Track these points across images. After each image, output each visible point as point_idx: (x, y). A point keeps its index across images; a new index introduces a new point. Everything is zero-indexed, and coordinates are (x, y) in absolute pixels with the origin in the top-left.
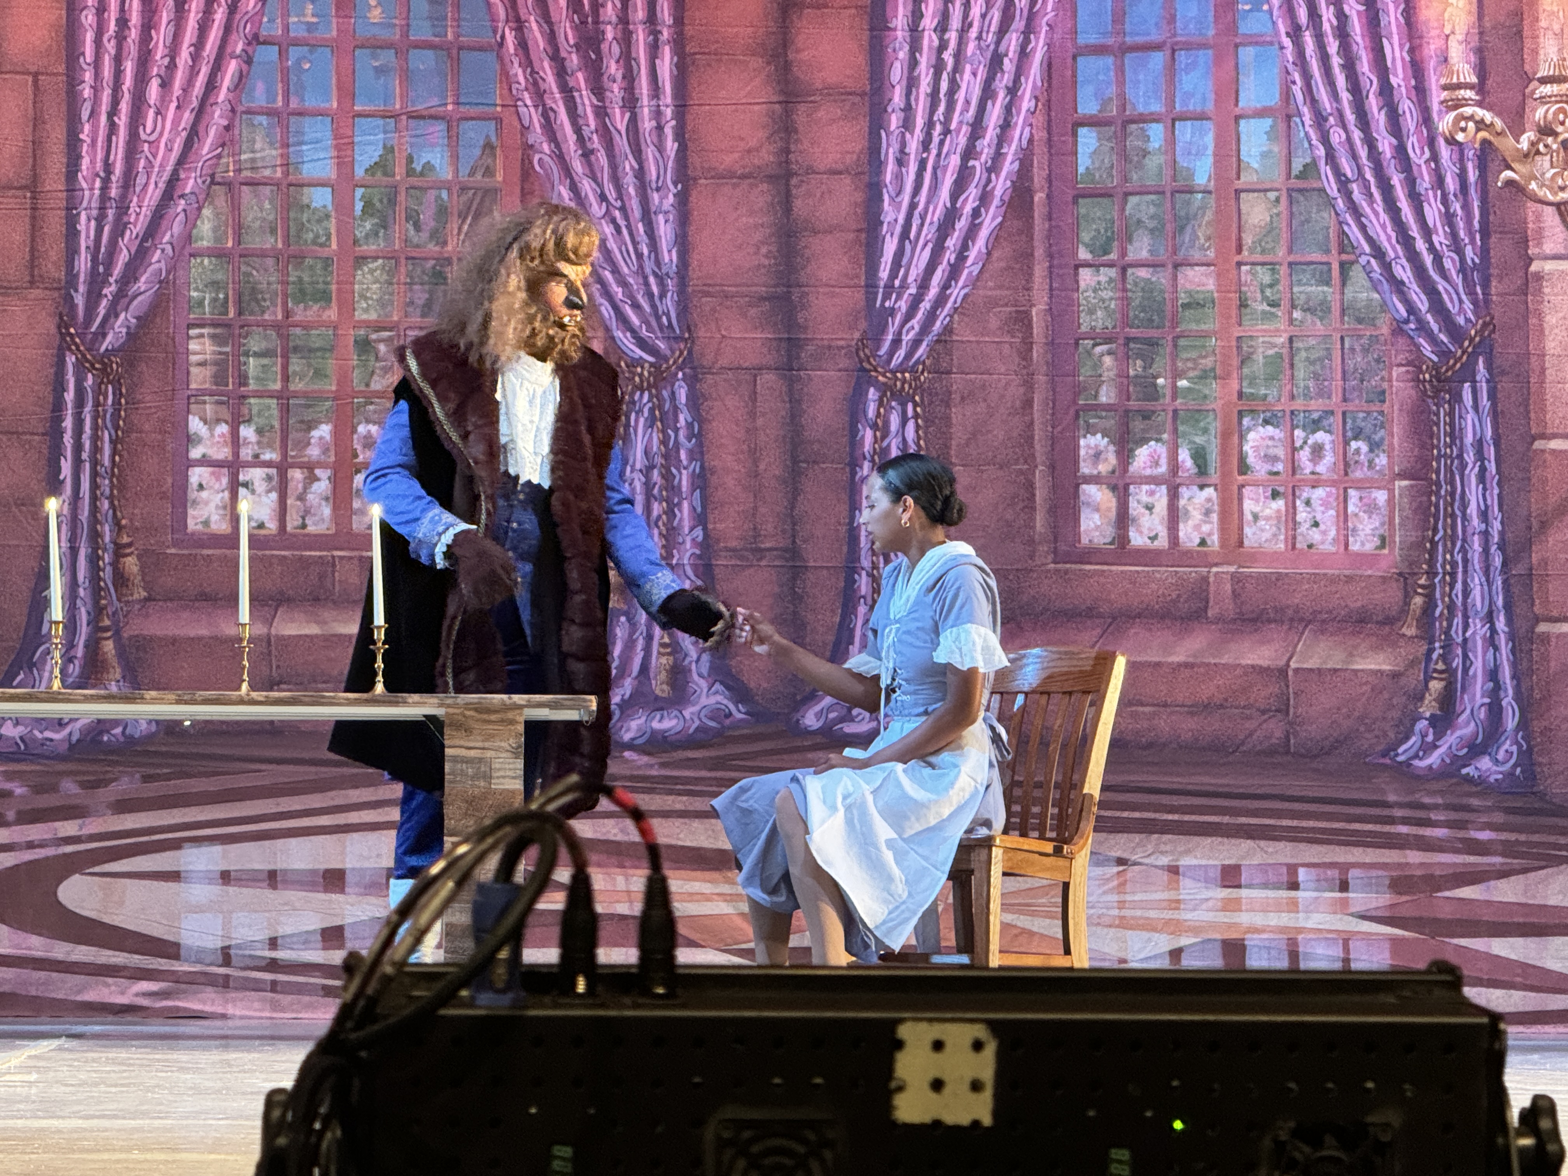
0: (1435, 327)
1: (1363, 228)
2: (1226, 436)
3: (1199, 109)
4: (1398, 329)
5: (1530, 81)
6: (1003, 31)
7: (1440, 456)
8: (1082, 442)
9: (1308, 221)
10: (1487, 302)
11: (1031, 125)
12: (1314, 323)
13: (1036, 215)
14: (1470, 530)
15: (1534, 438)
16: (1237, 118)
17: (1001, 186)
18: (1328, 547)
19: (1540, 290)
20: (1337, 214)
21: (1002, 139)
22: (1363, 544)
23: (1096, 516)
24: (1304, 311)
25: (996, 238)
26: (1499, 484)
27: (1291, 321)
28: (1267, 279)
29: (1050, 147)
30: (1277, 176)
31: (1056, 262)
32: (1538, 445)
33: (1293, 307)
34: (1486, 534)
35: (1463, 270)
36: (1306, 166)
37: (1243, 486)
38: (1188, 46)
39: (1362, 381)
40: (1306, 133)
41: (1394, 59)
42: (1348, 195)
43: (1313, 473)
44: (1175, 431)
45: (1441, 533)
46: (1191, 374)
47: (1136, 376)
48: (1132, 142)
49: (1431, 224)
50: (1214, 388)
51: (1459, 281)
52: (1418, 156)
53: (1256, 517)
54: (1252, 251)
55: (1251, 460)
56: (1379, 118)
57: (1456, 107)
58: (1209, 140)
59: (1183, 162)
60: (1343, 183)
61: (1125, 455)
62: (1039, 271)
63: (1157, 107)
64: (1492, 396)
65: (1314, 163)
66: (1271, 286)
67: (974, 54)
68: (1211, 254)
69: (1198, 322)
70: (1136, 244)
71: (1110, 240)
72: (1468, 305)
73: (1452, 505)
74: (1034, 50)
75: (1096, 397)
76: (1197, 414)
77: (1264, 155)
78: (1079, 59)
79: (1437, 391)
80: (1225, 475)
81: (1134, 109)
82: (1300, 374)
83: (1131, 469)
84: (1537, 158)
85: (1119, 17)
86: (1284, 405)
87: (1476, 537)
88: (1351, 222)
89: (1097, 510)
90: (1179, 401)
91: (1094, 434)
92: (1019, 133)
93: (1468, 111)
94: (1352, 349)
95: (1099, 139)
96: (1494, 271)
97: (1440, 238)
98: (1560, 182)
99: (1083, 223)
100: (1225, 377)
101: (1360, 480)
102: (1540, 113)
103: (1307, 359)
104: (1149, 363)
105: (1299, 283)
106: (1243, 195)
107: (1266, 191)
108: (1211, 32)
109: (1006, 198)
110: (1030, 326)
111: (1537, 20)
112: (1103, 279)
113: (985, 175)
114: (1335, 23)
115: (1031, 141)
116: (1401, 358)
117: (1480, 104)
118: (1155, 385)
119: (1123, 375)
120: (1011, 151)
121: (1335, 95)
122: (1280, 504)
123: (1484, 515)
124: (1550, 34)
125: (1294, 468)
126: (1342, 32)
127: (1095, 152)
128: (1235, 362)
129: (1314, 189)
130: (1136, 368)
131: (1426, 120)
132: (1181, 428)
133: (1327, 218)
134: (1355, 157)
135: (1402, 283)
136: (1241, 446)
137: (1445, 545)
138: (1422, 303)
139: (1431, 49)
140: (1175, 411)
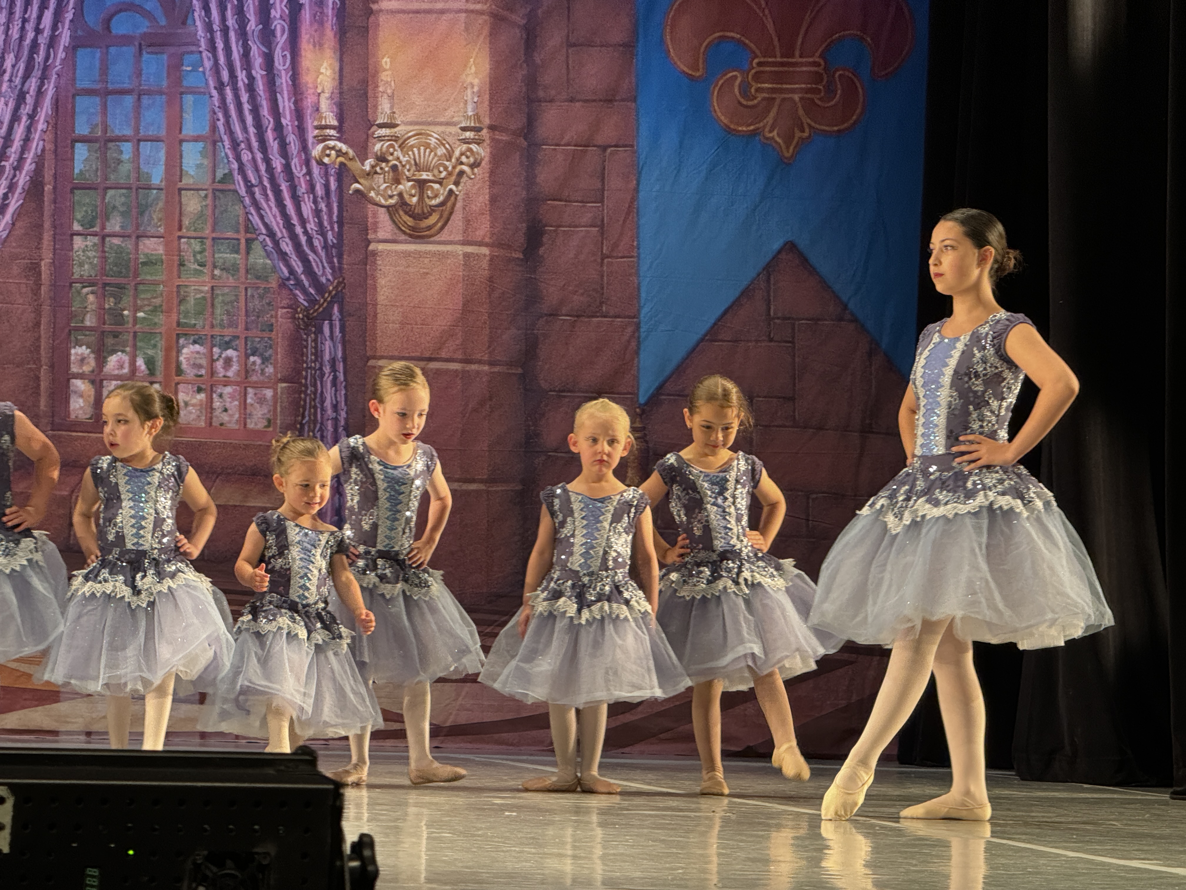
0: (306, 283)
1: (262, 217)
2: (168, 350)
3: (155, 133)
4: (283, 284)
5: (372, 125)
6: (26, 77)
7: (307, 368)
8: (73, 351)
9: (226, 211)
10: (341, 269)
11: (44, 140)
12: (228, 278)
13: (46, 199)
14: (326, 417)
15: (369, 359)
16: (181, 141)
17: (23, 179)
18: (234, 426)
19: (374, 262)
20: (245, 207)
21: (24, 148)
22: (256, 424)
23: (81, 401)
24: (222, 270)
25: (18, 214)
26: (345, 387)
27: (213, 277)
28: (198, 248)
29: (56, 156)
30: (206, 181)
31: (58, 231)
32: (371, 363)
33: (215, 267)
34: (336, 420)
35: (325, 247)
36: (225, 175)
37: (177, 384)
38: (149, 93)
39: (258, 317)
40: (226, 154)
41: (284, 107)
42: (252, 195)
43: (224, 376)
44: (135, 346)
45: (307, 418)
46: (147, 308)
47: (110, 309)
48: (111, 154)
49: (306, 217)
50: (160, 318)
51: (323, 254)
52: (299, 171)
53: (186, 404)
54: (188, 230)
55: (184, 366)
56: (274, 146)
57: (324, 140)
58: (162, 155)
59: (144, 168)
60: (249, 187)
61: (101, 361)
62: (47, 237)
63: (128, 132)
64: (342, 330)
65: (231, 173)
66: (201, 252)
67: (6, 91)
68: (161, 230)
69: (151, 274)
70: (113, 221)
71: (94, 218)
72: (328, 270)
73: (314, 400)
74: (46, 90)
75: (82, 321)
76: (149, 335)
77: (199, 166)
78: (77, 97)
79: (307, 325)
80: (167, 376)
81: (113, 131)
82: (218, 311)
83: (105, 370)
84: (375, 176)
85: (104, 70)
86: (207, 331)
87: (330, 422)
88: (253, 211)
89: (81, 396)
90: (138, 326)
91: (81, 346)
92: (36, 146)
93: (332, 143)
94: (253, 296)
95: (89, 151)
96: (346, 248)
97: (311, 226)
98: (390, 192)
99: (76, 207)
100: (169, 311)
101: (255, 382)
102: (378, 147)
103: (223, 301)
104: (118, 300)
105: (219, 251)
106: (183, 192)
107: (198, 190)
108: (165, 84)
109: (26, 188)
110: (39, 274)
111: (377, 86)
112: (89, 243)
113: (12, 172)
114: (246, 81)
115: (43, 150)
116: (285, 302)
117: (339, 139)
118: (122, 315)
119: (101, 308)
120: (30, 156)
121: (245, 129)
122: (202, 396)
123: (335, 407)
124: (385, 96)
125: (212, 372)
126: (251, 88)
127: (86, 160)
128: (175, 302)
129: (229, 190)
130: (110, 303)
131: (304, 148)
132: (139, 344)
133: (239, 210)
134: (257, 169)
135: (286, 254)
136: (178, 357)
137: (309, 427)
138: (299, 268)
139: (309, 102)
140: (135, 333)
